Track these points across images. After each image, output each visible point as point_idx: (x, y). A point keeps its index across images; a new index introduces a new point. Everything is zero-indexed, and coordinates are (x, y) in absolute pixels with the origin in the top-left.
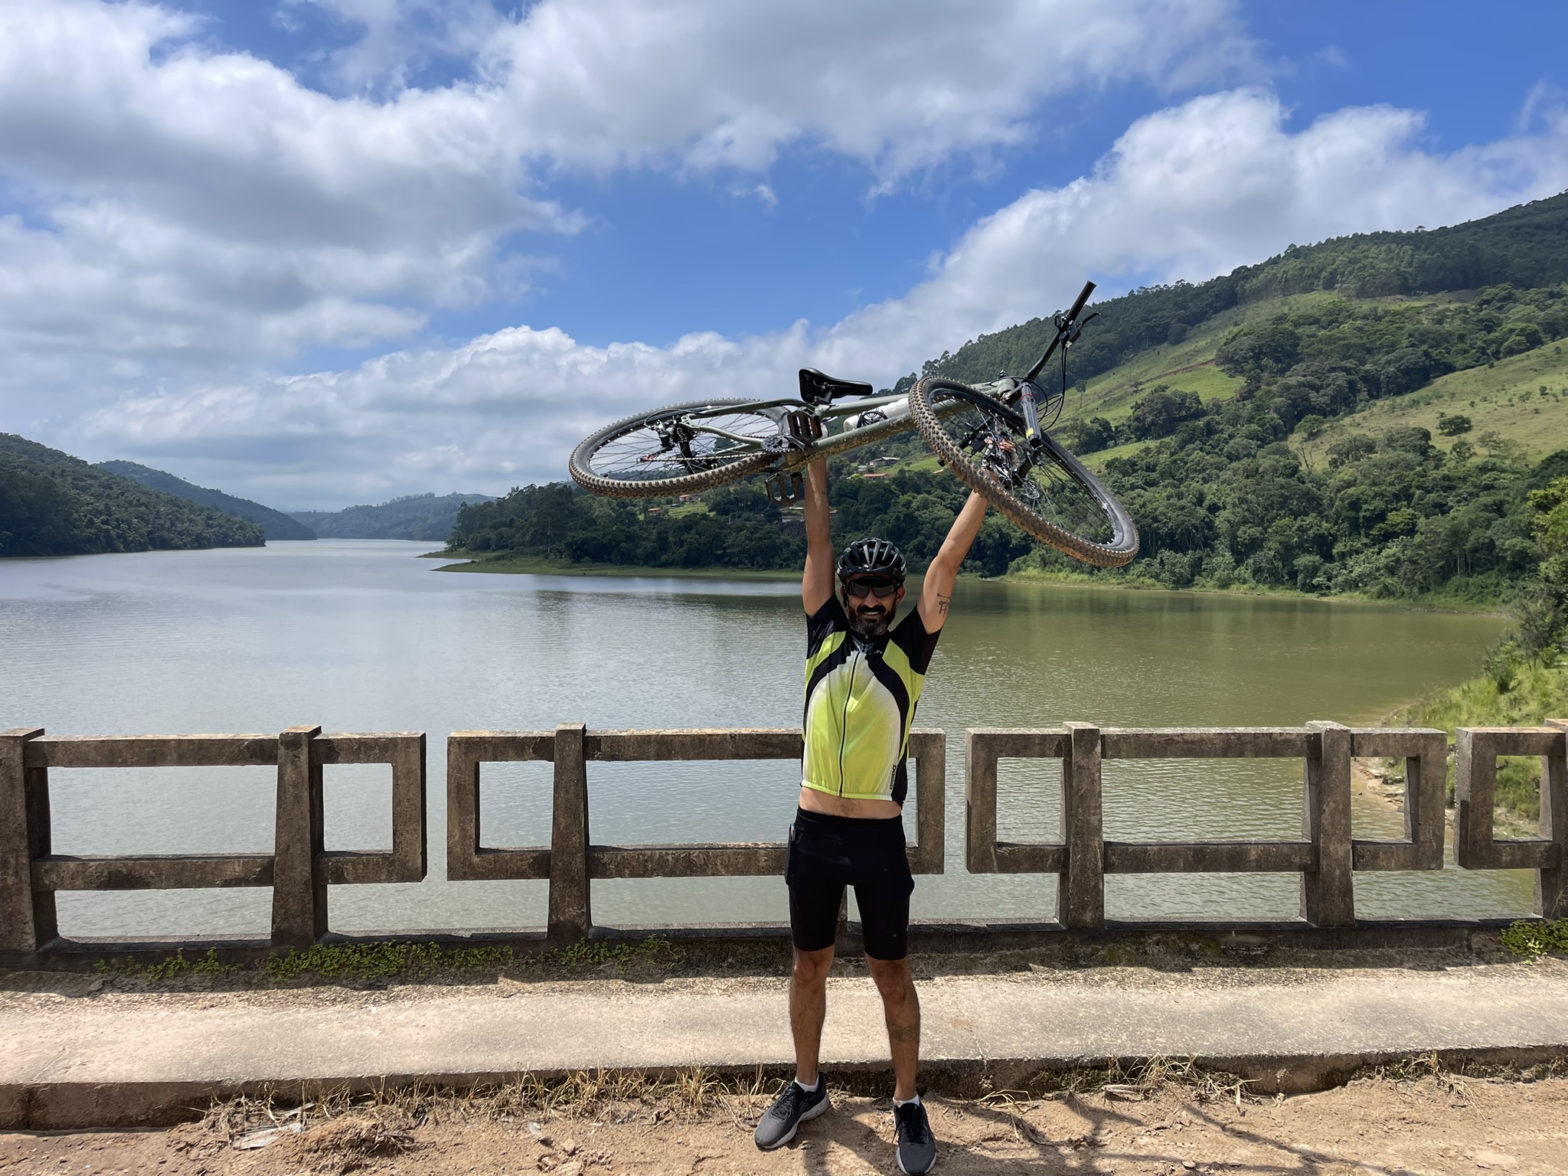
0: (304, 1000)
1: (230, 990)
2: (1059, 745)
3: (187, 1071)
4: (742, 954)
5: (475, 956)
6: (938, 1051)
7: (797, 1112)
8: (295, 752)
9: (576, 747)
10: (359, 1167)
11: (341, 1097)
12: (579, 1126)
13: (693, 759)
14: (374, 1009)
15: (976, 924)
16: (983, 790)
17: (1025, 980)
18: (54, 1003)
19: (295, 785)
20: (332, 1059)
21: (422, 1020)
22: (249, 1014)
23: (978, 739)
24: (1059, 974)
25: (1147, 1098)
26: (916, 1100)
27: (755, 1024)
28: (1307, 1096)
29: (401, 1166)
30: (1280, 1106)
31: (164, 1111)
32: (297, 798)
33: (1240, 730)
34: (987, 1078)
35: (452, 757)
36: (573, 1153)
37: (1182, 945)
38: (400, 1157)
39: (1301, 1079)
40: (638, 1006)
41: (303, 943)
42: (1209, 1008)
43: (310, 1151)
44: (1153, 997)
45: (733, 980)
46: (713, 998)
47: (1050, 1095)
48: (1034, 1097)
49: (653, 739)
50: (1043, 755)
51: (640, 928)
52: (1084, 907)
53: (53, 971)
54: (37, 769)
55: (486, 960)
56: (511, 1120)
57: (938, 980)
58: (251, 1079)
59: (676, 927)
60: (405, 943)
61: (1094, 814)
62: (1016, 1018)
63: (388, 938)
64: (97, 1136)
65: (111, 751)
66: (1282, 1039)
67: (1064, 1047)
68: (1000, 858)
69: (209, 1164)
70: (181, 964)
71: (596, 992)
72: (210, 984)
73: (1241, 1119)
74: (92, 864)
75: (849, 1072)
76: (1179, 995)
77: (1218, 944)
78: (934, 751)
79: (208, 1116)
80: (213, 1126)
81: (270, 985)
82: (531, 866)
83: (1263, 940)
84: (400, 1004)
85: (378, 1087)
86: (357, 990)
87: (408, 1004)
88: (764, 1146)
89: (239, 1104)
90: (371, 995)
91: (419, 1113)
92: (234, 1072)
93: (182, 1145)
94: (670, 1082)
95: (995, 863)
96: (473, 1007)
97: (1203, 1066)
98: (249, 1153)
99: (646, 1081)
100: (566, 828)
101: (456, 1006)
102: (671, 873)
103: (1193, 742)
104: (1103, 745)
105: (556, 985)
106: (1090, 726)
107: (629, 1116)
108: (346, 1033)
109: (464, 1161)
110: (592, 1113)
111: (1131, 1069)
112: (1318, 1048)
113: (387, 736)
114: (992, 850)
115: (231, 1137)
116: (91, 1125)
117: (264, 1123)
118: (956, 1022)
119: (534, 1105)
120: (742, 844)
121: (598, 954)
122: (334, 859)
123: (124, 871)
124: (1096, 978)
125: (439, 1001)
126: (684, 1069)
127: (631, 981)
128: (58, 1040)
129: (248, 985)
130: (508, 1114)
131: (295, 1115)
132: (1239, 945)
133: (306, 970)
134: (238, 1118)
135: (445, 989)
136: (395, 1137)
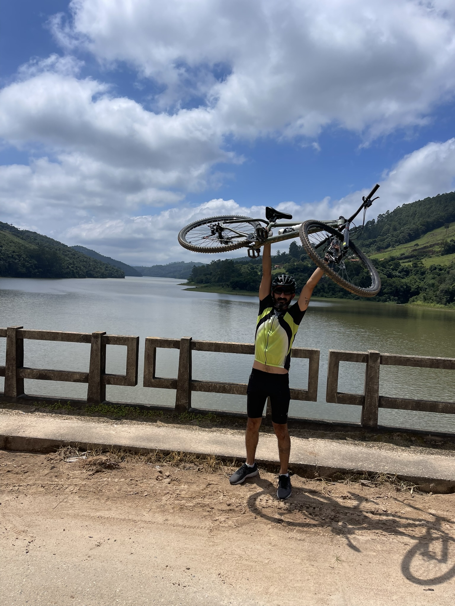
0: (95, 421)
1: (73, 415)
2: (364, 358)
3: (54, 437)
4: (241, 422)
5: (150, 413)
6: (301, 461)
7: (245, 474)
8: (97, 340)
9: (187, 345)
10: (101, 471)
11: (99, 450)
12: (172, 469)
13: (227, 352)
14: (115, 426)
15: (328, 422)
16: (333, 373)
17: (343, 443)
18: (20, 414)
19: (96, 351)
20: (99, 438)
21: (129, 431)
22: (77, 423)
23: (332, 354)
24: (356, 442)
25: (376, 487)
26: (287, 475)
27: (239, 445)
28: (442, 495)
29: (113, 473)
30: (430, 497)
31: (46, 448)
32: (97, 355)
33: (439, 358)
34: (317, 472)
35: (147, 345)
36: (168, 476)
37: (408, 437)
38: (114, 470)
39: (440, 488)
40: (201, 435)
41: (97, 403)
42: (411, 460)
43: (87, 465)
44: (391, 454)
45: (236, 431)
46: (227, 435)
47: (340, 481)
48: (333, 481)
49: (214, 344)
50: (357, 361)
51: (207, 410)
52: (370, 419)
53: (21, 404)
54: (20, 339)
55: (154, 415)
56: (151, 464)
57: (310, 439)
58: (73, 441)
59: (219, 411)
60: (128, 406)
61: (376, 385)
62: (334, 454)
63: (124, 404)
64: (25, 454)
65: (42, 335)
66: (435, 473)
67: (348, 465)
68: (339, 398)
69: (56, 465)
70: (59, 405)
71: (188, 429)
72: (67, 413)
73: (412, 499)
74: (35, 371)
75: (267, 464)
76: (402, 454)
77: (423, 439)
78: (315, 357)
79: (59, 451)
80: (59, 454)
81: (86, 415)
82: (171, 384)
83: (442, 439)
84: (124, 425)
85: (110, 448)
86: (111, 419)
87: (127, 425)
88: (232, 483)
89: (68, 449)
90: (116, 421)
91: (123, 458)
92: (68, 438)
93: (49, 459)
94: (205, 459)
95: (336, 400)
96: (147, 429)
97: (401, 478)
98: (68, 463)
99: (196, 458)
100: (183, 372)
101: (141, 428)
102: (218, 392)
103: (418, 361)
104: (381, 359)
105: (175, 425)
106: (377, 352)
107: (189, 468)
108: (105, 431)
109: (133, 474)
110: (177, 466)
111: (371, 476)
112: (449, 478)
113: (126, 336)
114: (335, 394)
115: (64, 458)
116: (24, 451)
117: (75, 455)
118: (311, 453)
119: (159, 461)
120: (244, 384)
121: (191, 417)
122: (107, 376)
123: (44, 374)
124: (371, 445)
125: (136, 426)
126: (209, 455)
127: (201, 427)
128: (18, 424)
129: (79, 414)
130: (150, 462)
131: (85, 454)
132: (432, 440)
133: (97, 412)
134: (68, 452)
135: (139, 423)
136: (113, 464)
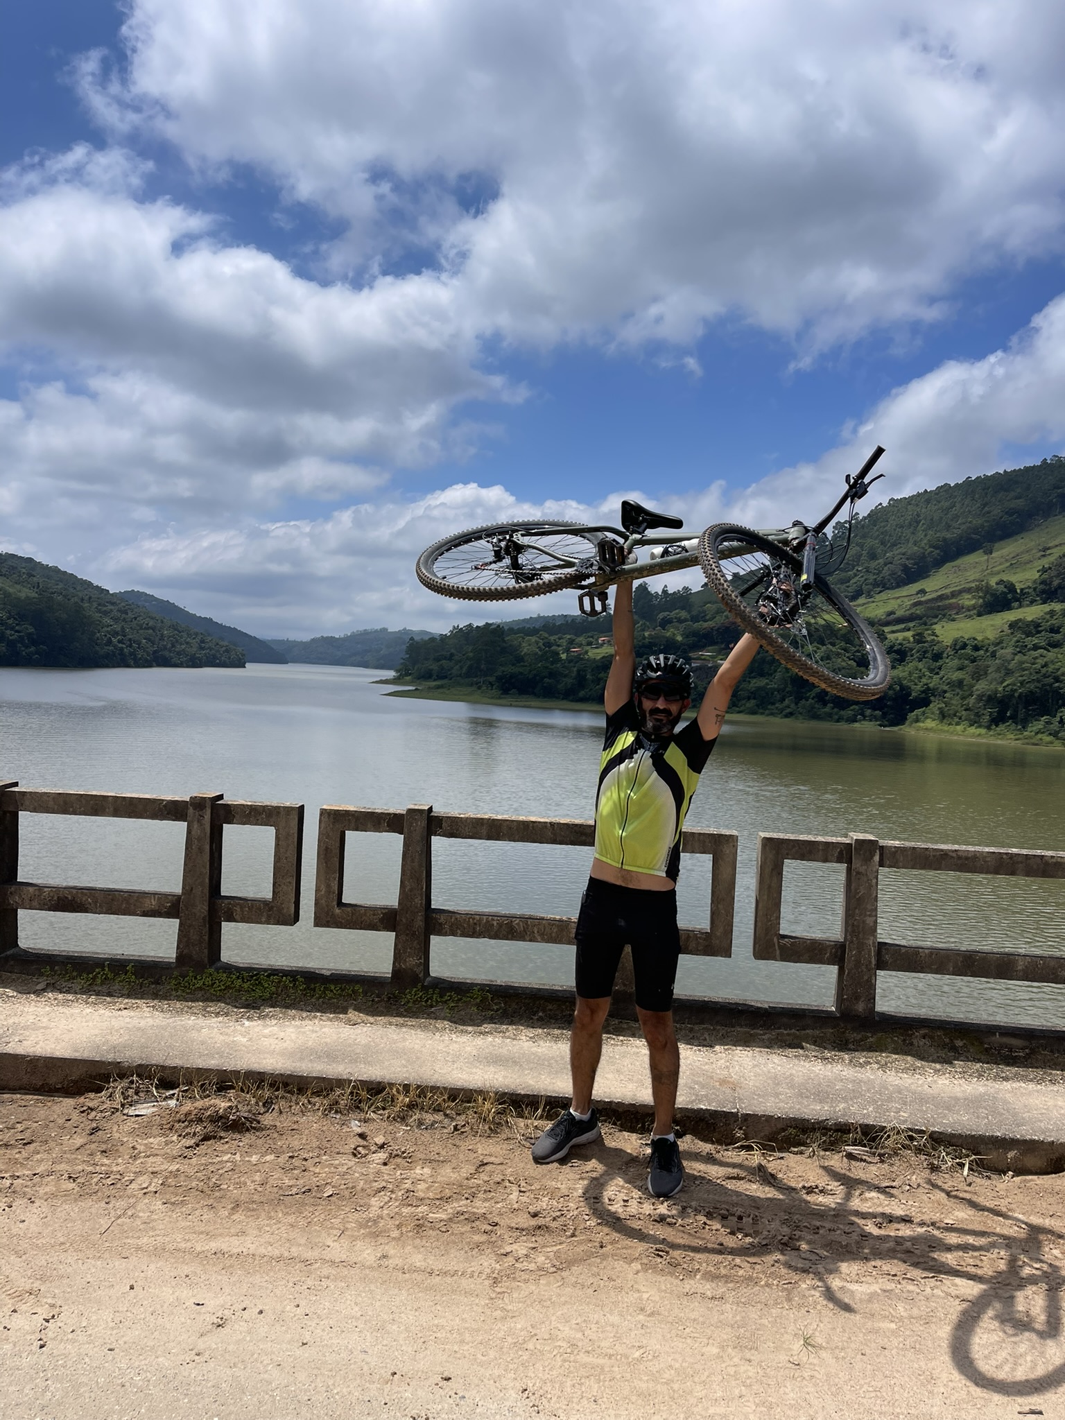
0: (195, 1011)
1: (142, 998)
2: (841, 853)
3: (97, 1053)
4: (551, 1010)
5: (332, 991)
6: (700, 1101)
7: (568, 1136)
8: (201, 813)
9: (422, 823)
10: (215, 1137)
11: (210, 1084)
12: (391, 1127)
13: (518, 841)
14: (247, 1023)
15: (759, 1005)
16: (770, 887)
17: (795, 1056)
18: (7, 996)
19: (199, 839)
20: (207, 1054)
21: (282, 1035)
22: (152, 1017)
23: (767, 842)
24: (828, 1054)
25: (882, 1162)
26: (671, 1137)
27: (550, 1065)
28: (1035, 1177)
29: (247, 1141)
30: (1008, 1182)
31: (75, 1082)
32: (201, 850)
33: (1015, 850)
34: (741, 1129)
35: (323, 825)
36: (382, 1147)
37: (947, 1040)
38: (247, 1135)
39: (1030, 1161)
40: (456, 1042)
41: (200, 967)
42: (958, 1095)
43: (179, 1121)
44: (910, 1081)
45: (540, 1031)
46: (520, 1042)
47: (796, 1150)
48: (781, 1150)
49: (485, 821)
50: (825, 861)
51: (468, 981)
52: (857, 998)
53: (10, 972)
54: (10, 812)
55: (340, 995)
56: (338, 1117)
57: (718, 1048)
58: (143, 1063)
59: (499, 983)
60: (277, 975)
61: (870, 916)
62: (778, 1084)
63: (265, 970)
64: (24, 1097)
65: (65, 803)
66: (1018, 1125)
67: (814, 1110)
68: (782, 948)
69: (102, 1124)
70: (107, 975)
71: (425, 1028)
72: (127, 992)
73: (967, 1188)
74: (46, 889)
75: (620, 1110)
76: (935, 1081)
77: (982, 1043)
78: (727, 850)
79: (108, 1089)
80: (110, 1096)
81: (172, 997)
82: (381, 920)
83: (1025, 1043)
84: (268, 1022)
85: (238, 1079)
86: (236, 1007)
87: (274, 1022)
88: (539, 1160)
89: (132, 1082)
90: (247, 1012)
91: (268, 1104)
92: (132, 1056)
93: (85, 1108)
94: (469, 1102)
95: (778, 952)
96: (323, 1030)
97: (939, 1140)
98: (133, 1119)
99: (449, 1098)
100: (411, 890)
101: (310, 1028)
102: (496, 936)
103: (967, 858)
104: (881, 855)
105: (394, 1020)
106: (872, 838)
107: (432, 1125)
108: (222, 1038)
109: (296, 1143)
110: (403, 1119)
111: (870, 1135)
112: (1050, 1136)
113: (273, 804)
114: (775, 940)
115: (123, 1105)
116: (20, 1089)
117: (149, 1097)
118: (723, 1082)
119: (358, 1108)
120: (558, 917)
121: (431, 998)
122: (226, 901)
123: (70, 897)
124: (861, 1061)
125: (298, 1023)
126: (480, 1092)
127: (455, 1023)
128: (5, 1023)
129: (155, 996)
130: (337, 1112)
131: (174, 1095)
132: (1002, 1046)
133: (200, 989)
134: (131, 1092)
135: (305, 1014)
136: (245, 1118)
